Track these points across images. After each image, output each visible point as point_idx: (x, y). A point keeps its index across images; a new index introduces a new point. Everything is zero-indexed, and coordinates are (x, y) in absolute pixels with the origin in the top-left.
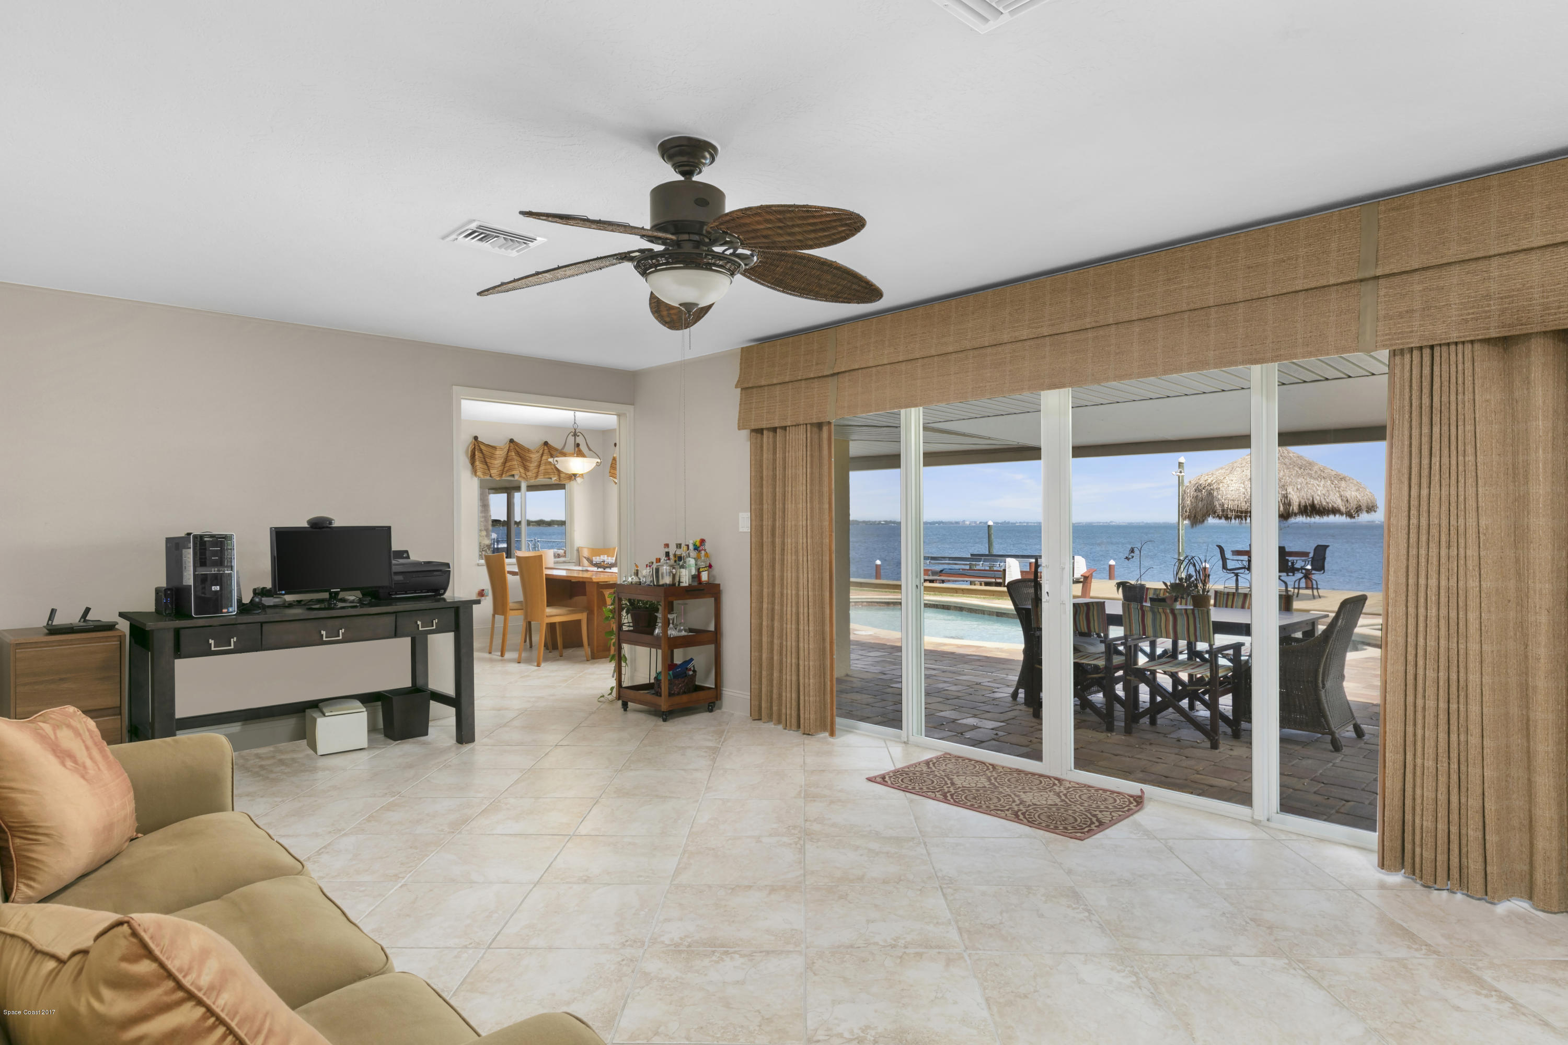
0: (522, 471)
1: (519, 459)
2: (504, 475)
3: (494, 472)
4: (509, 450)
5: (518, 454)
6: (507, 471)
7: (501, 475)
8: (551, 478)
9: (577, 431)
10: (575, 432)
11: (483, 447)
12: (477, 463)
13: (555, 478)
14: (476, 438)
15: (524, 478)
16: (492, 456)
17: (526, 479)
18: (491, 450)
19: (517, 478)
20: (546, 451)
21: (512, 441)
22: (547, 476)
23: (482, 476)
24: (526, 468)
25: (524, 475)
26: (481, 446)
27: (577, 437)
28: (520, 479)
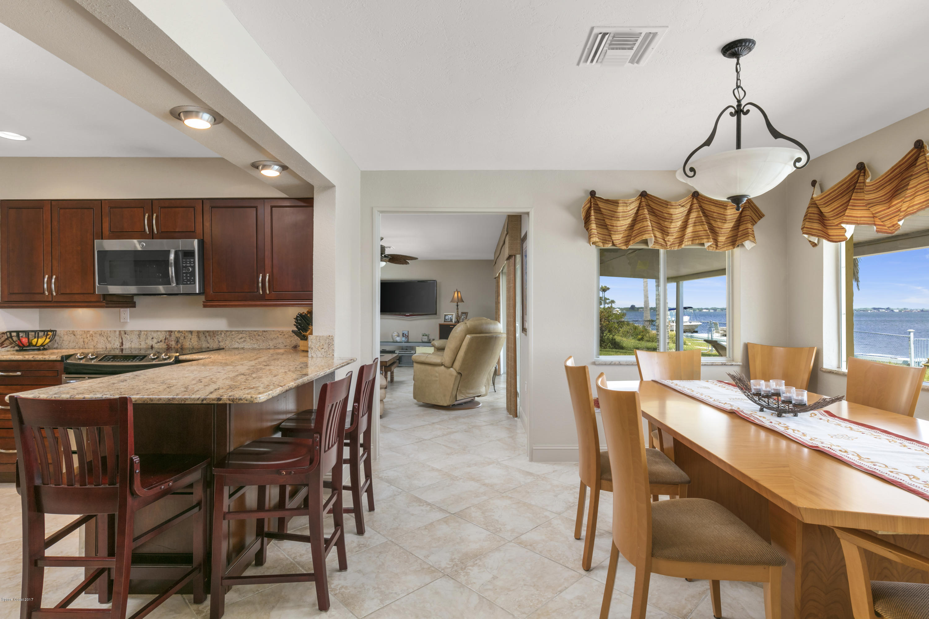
0: (658, 234)
1: (653, 218)
2: (631, 242)
3: (618, 238)
4: (639, 207)
5: (652, 212)
6: (636, 236)
7: (627, 242)
8: (703, 244)
9: (743, 103)
10: (739, 105)
11: (601, 205)
12: (593, 226)
13: (709, 244)
14: (593, 193)
15: (662, 245)
16: (614, 216)
17: (664, 246)
18: (611, 207)
19: (651, 246)
20: (696, 206)
21: (644, 194)
22: (697, 242)
23: (601, 244)
24: (665, 232)
25: (661, 241)
26: (599, 203)
27: (743, 116)
28: (657, 247)
